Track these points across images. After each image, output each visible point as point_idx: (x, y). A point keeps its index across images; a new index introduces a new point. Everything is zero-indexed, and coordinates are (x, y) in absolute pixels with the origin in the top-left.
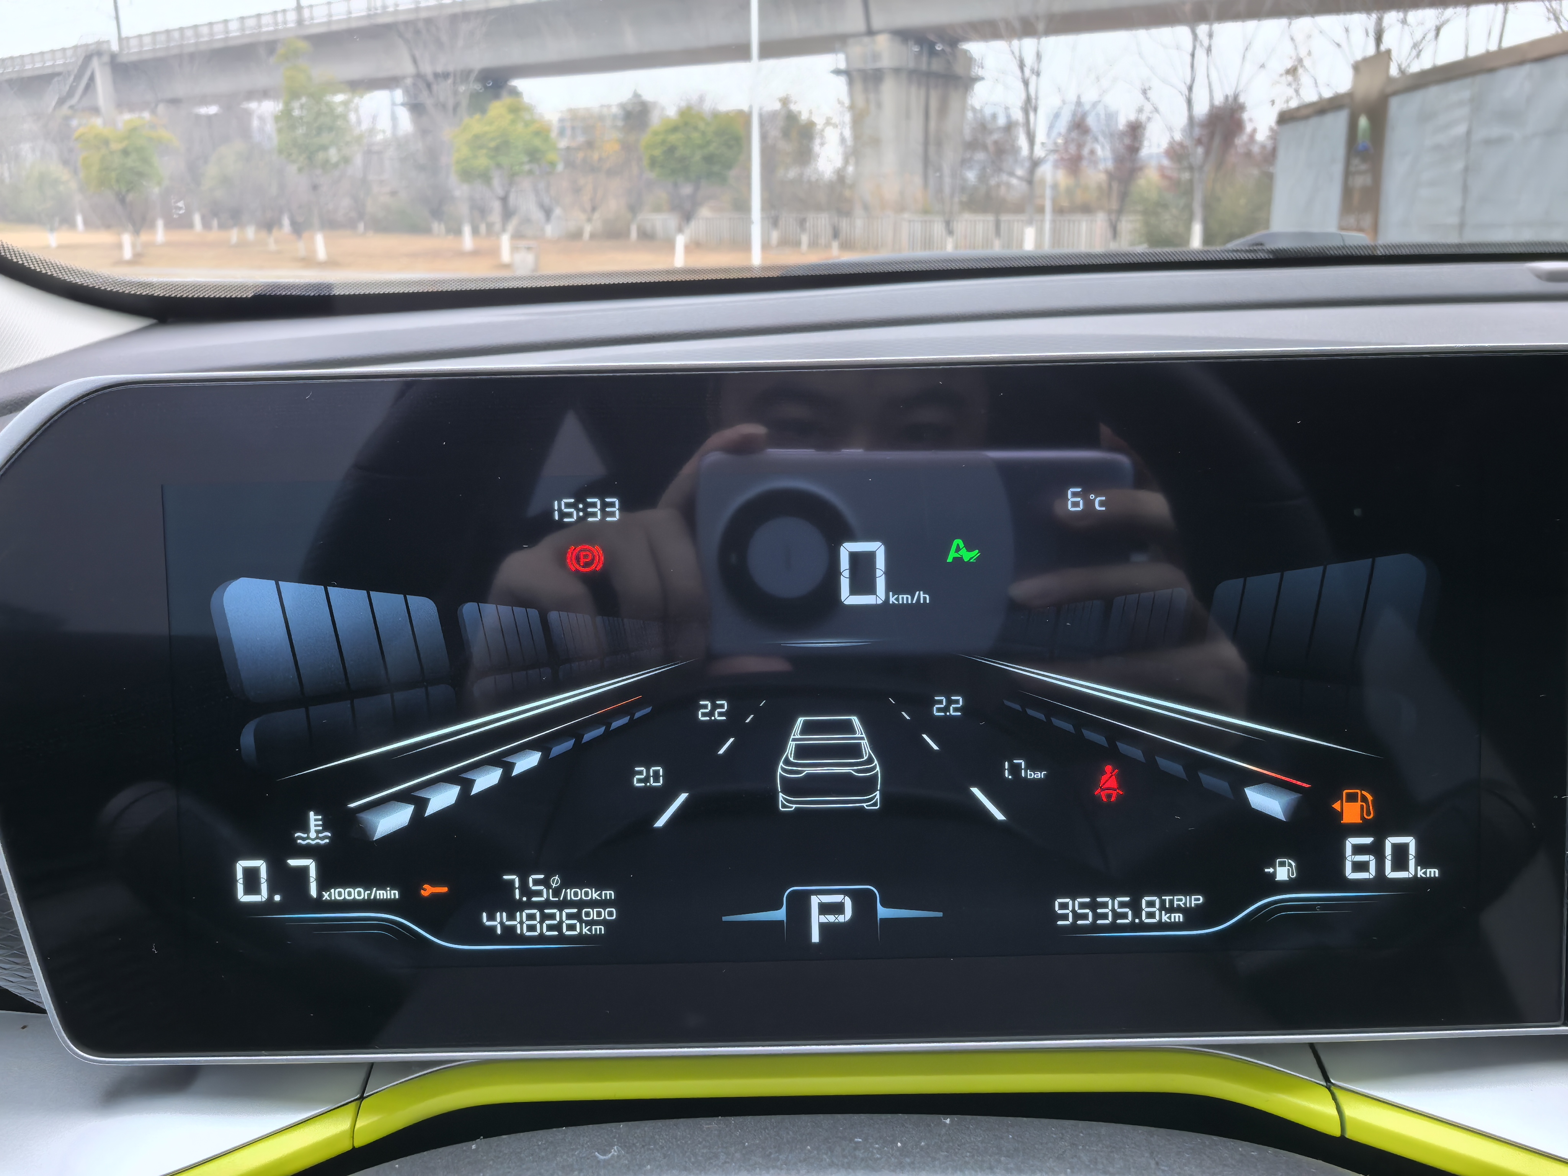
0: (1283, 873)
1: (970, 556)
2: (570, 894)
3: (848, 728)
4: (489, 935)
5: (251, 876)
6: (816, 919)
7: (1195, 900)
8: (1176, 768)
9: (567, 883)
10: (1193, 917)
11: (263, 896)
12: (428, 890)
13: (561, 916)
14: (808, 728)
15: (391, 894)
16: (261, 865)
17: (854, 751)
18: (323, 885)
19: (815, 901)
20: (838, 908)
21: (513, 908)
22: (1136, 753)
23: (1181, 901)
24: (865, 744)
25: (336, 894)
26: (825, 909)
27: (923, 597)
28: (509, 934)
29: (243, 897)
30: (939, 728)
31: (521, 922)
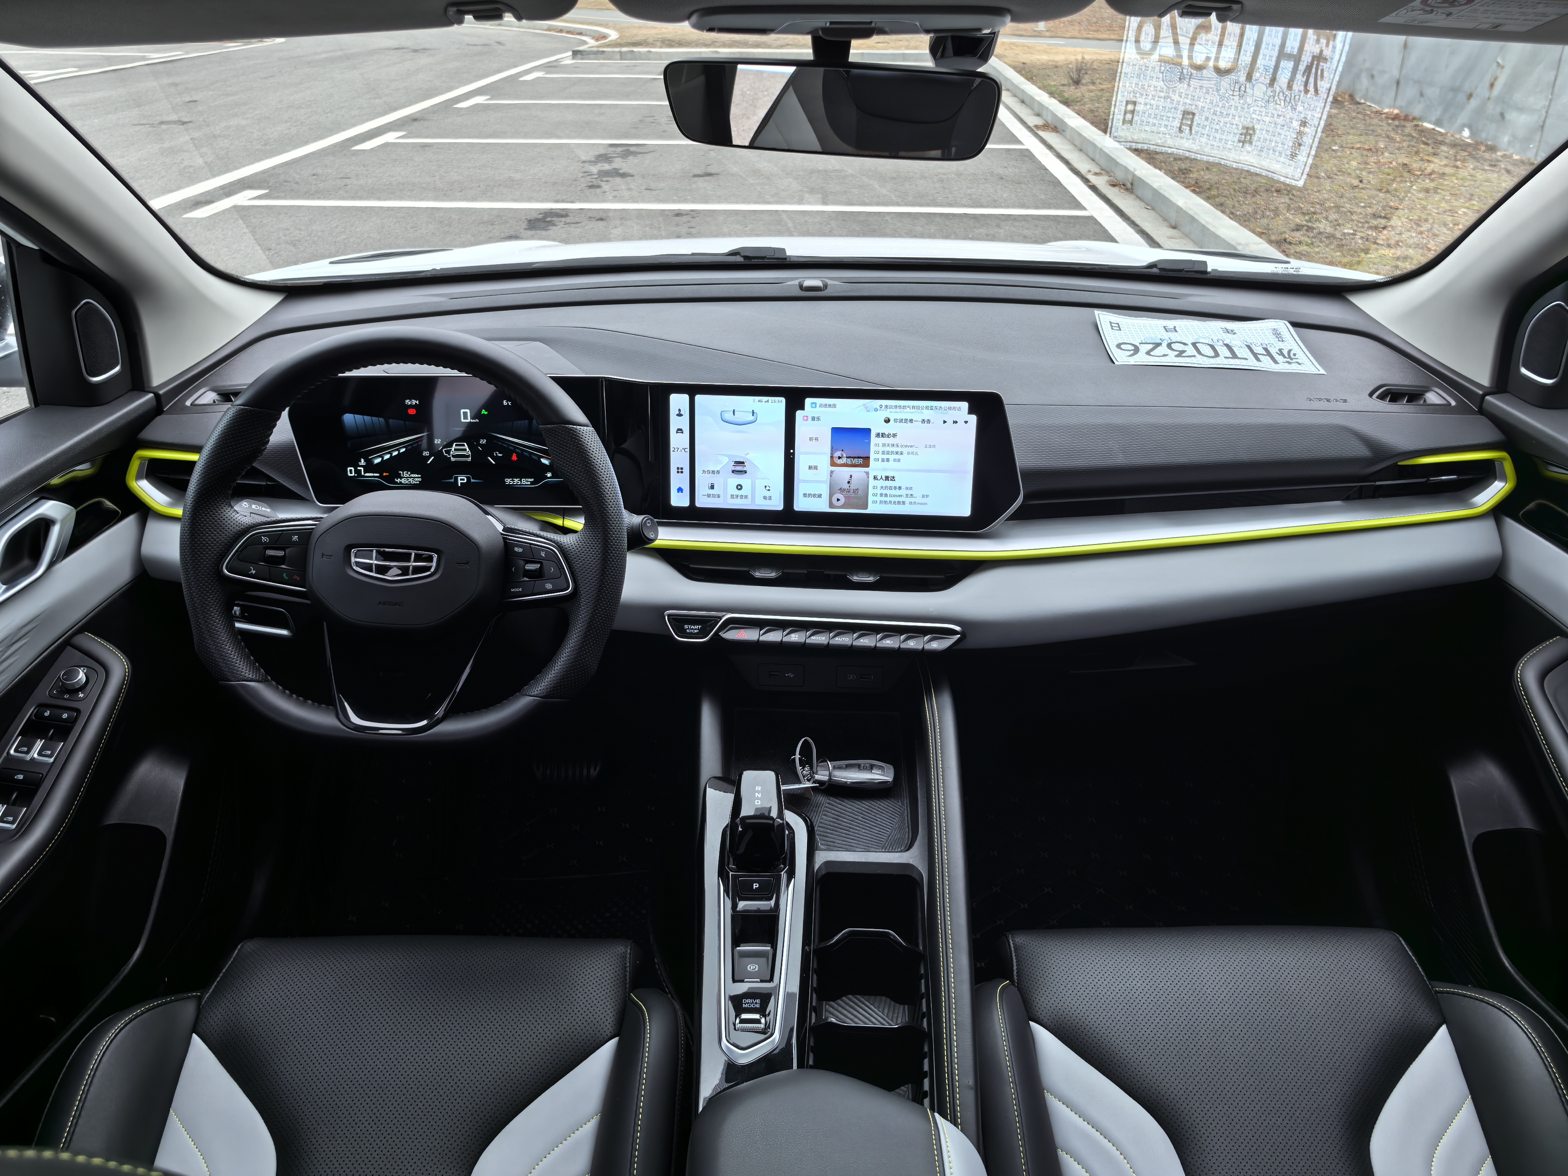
0: (549, 475)
1: (486, 413)
2: (412, 475)
3: (464, 445)
4: (397, 483)
5: (351, 471)
6: (459, 482)
7: (532, 480)
8: (527, 454)
9: (411, 473)
10: (532, 483)
11: (353, 474)
12: (385, 474)
13: (411, 480)
14: (456, 445)
15: (378, 475)
16: (353, 469)
17: (465, 450)
18: (365, 473)
19: (459, 478)
20: (463, 480)
21: (401, 478)
22: (519, 451)
23: (530, 480)
24: (468, 450)
25: (367, 474)
26: (461, 480)
27: (477, 420)
28: (401, 483)
29: (349, 475)
30: (482, 445)
31: (403, 481)
